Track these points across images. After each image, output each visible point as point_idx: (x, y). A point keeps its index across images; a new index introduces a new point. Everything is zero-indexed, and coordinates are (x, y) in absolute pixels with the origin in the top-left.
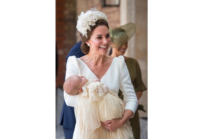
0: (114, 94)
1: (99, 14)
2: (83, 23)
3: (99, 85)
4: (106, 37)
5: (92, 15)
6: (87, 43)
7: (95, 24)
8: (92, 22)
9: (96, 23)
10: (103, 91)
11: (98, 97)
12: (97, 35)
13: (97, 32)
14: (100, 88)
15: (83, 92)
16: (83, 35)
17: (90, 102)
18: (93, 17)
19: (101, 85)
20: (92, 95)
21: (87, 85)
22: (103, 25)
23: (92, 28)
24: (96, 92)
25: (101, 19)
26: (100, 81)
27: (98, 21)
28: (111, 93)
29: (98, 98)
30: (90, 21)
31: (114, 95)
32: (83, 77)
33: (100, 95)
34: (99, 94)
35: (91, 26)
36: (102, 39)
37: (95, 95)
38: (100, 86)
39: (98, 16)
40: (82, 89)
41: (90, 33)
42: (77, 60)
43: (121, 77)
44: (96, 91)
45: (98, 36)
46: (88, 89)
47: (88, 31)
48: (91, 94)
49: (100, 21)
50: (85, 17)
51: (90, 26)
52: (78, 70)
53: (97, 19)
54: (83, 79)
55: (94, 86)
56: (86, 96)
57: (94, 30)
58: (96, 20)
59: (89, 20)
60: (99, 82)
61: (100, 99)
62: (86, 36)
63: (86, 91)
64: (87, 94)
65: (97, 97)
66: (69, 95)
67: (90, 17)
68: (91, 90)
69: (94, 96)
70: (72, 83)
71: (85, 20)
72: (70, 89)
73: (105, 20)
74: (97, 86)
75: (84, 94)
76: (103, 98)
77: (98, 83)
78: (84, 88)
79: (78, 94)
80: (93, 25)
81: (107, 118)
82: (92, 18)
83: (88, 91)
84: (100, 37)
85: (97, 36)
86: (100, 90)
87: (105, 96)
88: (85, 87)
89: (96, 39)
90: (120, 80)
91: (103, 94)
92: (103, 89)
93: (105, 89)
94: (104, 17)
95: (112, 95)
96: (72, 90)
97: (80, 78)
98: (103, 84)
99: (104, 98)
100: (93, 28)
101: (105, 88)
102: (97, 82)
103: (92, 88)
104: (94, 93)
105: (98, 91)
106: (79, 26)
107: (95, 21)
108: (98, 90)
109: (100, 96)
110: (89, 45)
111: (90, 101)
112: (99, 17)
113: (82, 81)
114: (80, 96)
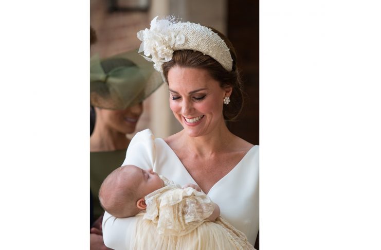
3: (190, 194)
11: (183, 224)
20: (167, 216)
24: (178, 211)
28: (227, 226)
31: (234, 232)
32: (153, 174)
33: (189, 218)
34: (186, 217)
37: (175, 218)
44: (181, 209)
46: (160, 201)
48: (166, 214)
54: (152, 177)
56: (153, 219)
60: (192, 189)
61: (187, 230)
63: (154, 206)
65: (180, 222)
66: (112, 219)
68: (167, 204)
69: (172, 220)
74: (184, 196)
75: (149, 214)
76: (197, 229)
77: (190, 191)
78: (148, 199)
79: (134, 214)
83: (158, 207)
86: (191, 207)
87: (204, 225)
88: (152, 198)
91: (200, 219)
97: (143, 172)
98: (202, 197)
103: (171, 199)
104: (174, 212)
105: (186, 209)
108: (185, 206)
109: (187, 221)
113: (150, 180)
114: (138, 221)
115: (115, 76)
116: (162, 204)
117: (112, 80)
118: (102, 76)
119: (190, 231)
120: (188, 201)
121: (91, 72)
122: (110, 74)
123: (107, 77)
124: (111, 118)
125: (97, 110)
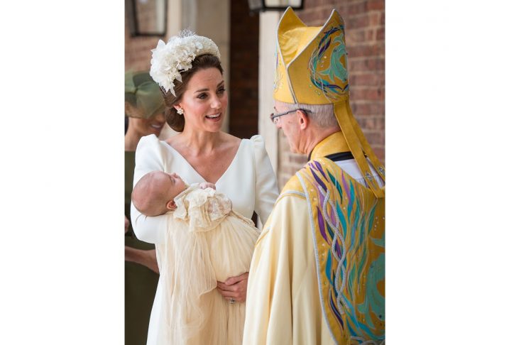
0: (245, 218)
1: (198, 44)
2: (164, 66)
3: (212, 195)
4: (217, 93)
5: (181, 48)
6: (177, 108)
7: (191, 67)
8: (183, 63)
9: (193, 63)
10: (223, 209)
11: (209, 222)
12: (197, 90)
13: (196, 84)
14: (215, 202)
15: (177, 210)
16: (167, 90)
17: (192, 232)
18: (185, 52)
19: (217, 197)
20: (197, 216)
21: (186, 194)
22: (209, 67)
23: (184, 75)
25: (203, 52)
26: (215, 188)
27: (197, 58)
28: (238, 217)
29: (209, 224)
30: (179, 61)
31: (244, 220)
32: (177, 177)
33: (214, 217)
34: (212, 215)
35: (182, 72)
36: (208, 99)
37: (203, 217)
38: (214, 197)
39: (197, 48)
40: (173, 203)
41: (180, 87)
42: (159, 143)
43: (259, 181)
44: (207, 209)
45: (200, 93)
46: (188, 202)
47: (175, 81)
48: (195, 214)
49: (202, 59)
50: (167, 53)
51: (179, 71)
52: (162, 164)
53: (194, 56)
54: (177, 180)
55: (202, 196)
56: (183, 218)
57: (189, 80)
58: (192, 57)
59: (177, 58)
60: (212, 189)
61: (213, 226)
62: (173, 92)
63: (183, 207)
64: (185, 214)
65: (207, 220)
66: (143, 216)
67: (178, 53)
68: (195, 205)
69: (201, 219)
70: (152, 186)
71: (167, 60)
72: (147, 200)
73: (211, 55)
74: (208, 197)
75: (179, 213)
76: (220, 224)
77: (211, 192)
78: (178, 201)
79: (163, 213)
80: (187, 69)
81: (228, 270)
82: (183, 55)
83: (187, 208)
84: (203, 96)
85: (198, 93)
86: (216, 207)
87: (226, 221)
88: (180, 199)
89: (194, 98)
90: (256, 187)
91: (222, 216)
92: (221, 205)
93: (225, 206)
94: (209, 47)
95: (239, 221)
96: (150, 202)
97: (170, 177)
98: (220, 195)
99: (222, 225)
100: (187, 75)
101: (227, 203)
102: (209, 188)
103: (198, 200)
104: (202, 212)
105: (210, 208)
106: (156, 72)
107: (190, 60)
108: (210, 205)
109: (212, 219)
110: (180, 112)
111: (190, 231)
112: (198, 51)
113: (176, 184)
114: (168, 219)
115: (142, 89)
116: (191, 206)
117: (140, 92)
118: (132, 89)
119: (215, 227)
120: (211, 200)
121: (126, 85)
122: (139, 87)
123: (137, 90)
124: (139, 124)
125: (130, 119)
